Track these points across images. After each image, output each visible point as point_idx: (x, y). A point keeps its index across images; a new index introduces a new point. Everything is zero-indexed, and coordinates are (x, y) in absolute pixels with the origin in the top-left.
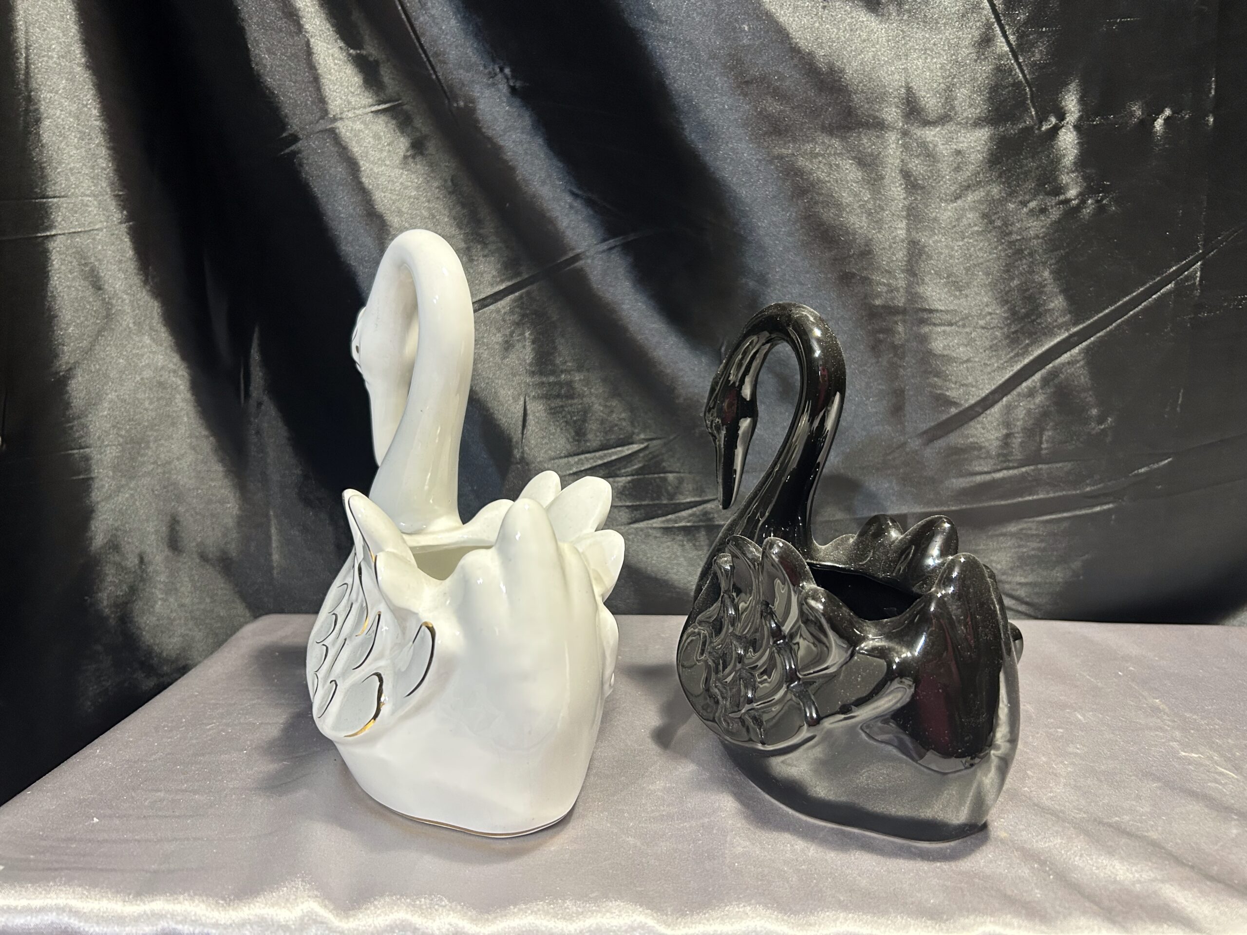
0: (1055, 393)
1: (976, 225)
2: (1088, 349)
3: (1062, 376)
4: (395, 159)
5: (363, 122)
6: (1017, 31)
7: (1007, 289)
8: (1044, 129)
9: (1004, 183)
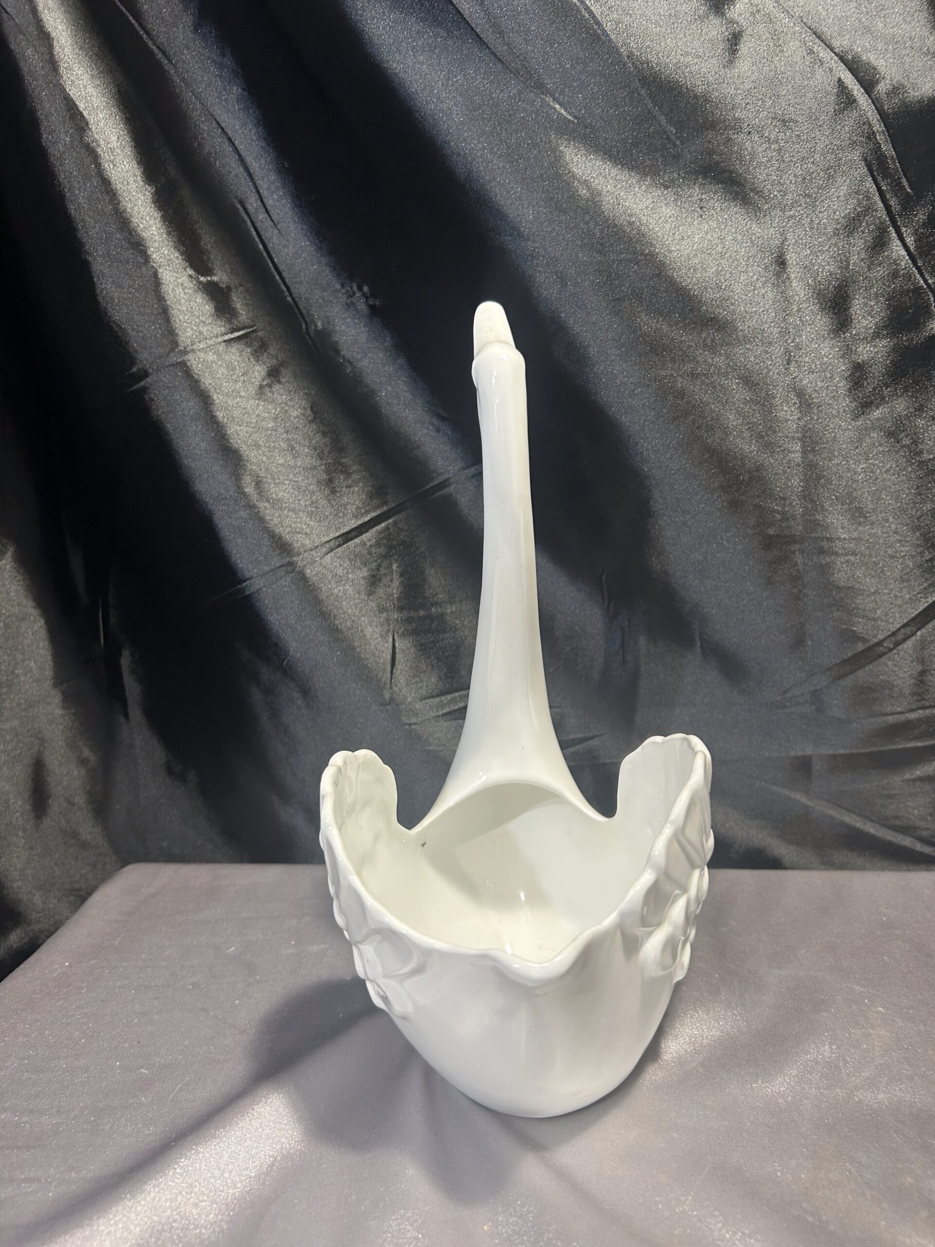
1: (881, 445)
4: (251, 389)
5: (217, 353)
7: (919, 513)
9: (910, 397)
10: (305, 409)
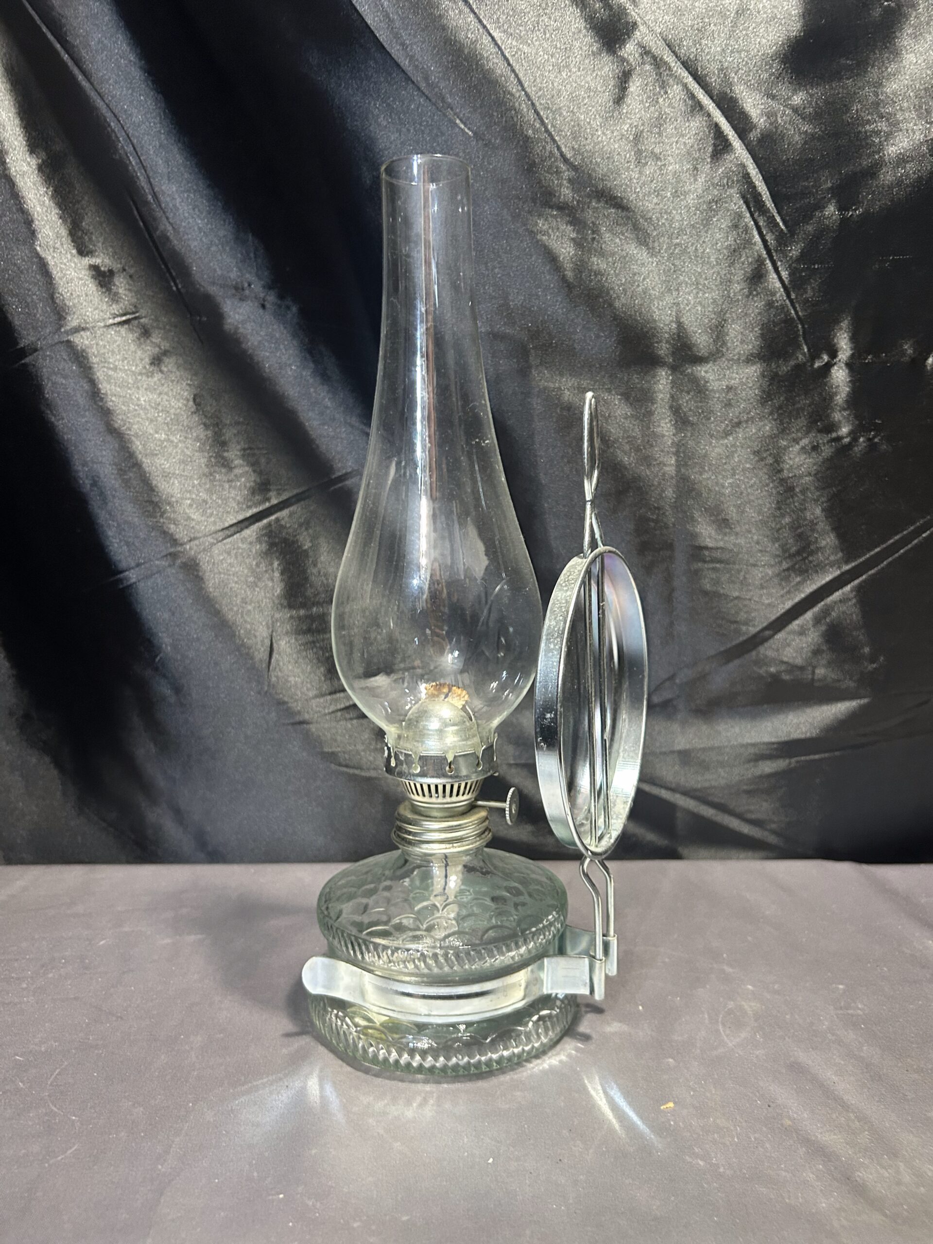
0: (827, 631)
1: (746, 462)
2: (859, 589)
3: (834, 614)
6: (790, 266)
7: (778, 526)
8: (817, 365)
9: (775, 420)
10: (188, 400)
